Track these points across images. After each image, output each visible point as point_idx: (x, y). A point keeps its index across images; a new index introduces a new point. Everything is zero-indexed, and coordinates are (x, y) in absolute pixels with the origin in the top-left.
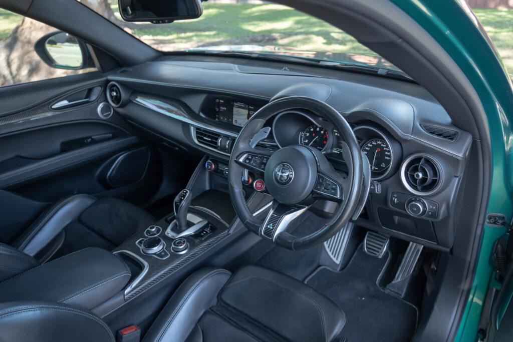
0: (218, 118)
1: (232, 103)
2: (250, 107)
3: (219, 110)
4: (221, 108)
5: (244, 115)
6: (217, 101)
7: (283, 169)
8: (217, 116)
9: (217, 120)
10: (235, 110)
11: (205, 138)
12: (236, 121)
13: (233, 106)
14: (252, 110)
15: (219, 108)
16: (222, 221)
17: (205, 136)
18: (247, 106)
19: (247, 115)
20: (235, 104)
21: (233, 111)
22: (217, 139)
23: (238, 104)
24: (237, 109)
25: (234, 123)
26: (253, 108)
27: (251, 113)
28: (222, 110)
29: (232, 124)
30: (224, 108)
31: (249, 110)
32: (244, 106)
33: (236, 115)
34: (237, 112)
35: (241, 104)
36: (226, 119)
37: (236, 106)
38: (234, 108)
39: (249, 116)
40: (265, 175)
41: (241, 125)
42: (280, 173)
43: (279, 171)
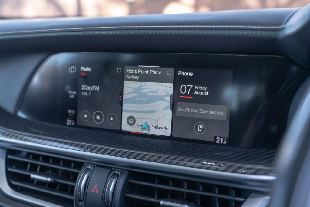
0: (75, 117)
1: (119, 70)
2: (180, 73)
3: (76, 97)
4: (84, 87)
5: (162, 98)
6: (72, 69)
8: (70, 111)
9: (69, 122)
10: (129, 88)
11: (33, 176)
12: (132, 121)
13: (121, 79)
14: (187, 80)
15: (77, 87)
17: (34, 169)
18: (170, 71)
19: (168, 99)
20: (128, 71)
21: (121, 93)
22: (74, 177)
23: (139, 71)
24: (137, 84)
25: (125, 127)
26: (191, 74)
27: (183, 91)
28: (86, 94)
29: (119, 129)
30: (93, 87)
31: (178, 81)
32: (160, 73)
33: (132, 101)
34: (135, 95)
35: (149, 69)
36: (98, 117)
37: (132, 77)
38: (125, 82)
39: (175, 99)
41: (149, 130)
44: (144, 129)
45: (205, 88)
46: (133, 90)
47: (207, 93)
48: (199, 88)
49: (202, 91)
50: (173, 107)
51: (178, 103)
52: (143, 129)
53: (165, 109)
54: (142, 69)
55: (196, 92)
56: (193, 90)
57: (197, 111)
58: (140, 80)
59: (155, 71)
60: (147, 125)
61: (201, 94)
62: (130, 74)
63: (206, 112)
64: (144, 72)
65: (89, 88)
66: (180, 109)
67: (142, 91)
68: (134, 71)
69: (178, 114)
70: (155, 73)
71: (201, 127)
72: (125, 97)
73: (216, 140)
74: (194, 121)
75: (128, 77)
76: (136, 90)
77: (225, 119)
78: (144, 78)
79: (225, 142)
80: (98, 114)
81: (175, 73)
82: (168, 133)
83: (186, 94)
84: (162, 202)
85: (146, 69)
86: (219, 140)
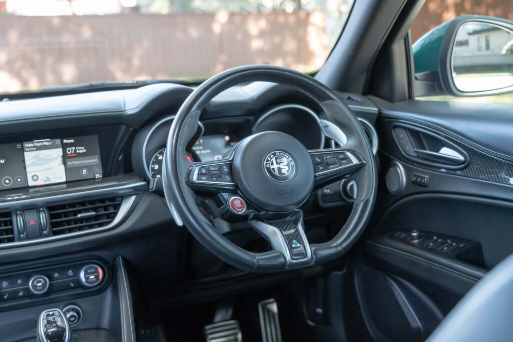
2: (65, 141)
5: (55, 159)
10: (29, 156)
12: (36, 178)
13: (23, 150)
14: (70, 145)
18: (58, 141)
19: (60, 158)
20: (26, 145)
21: (24, 161)
23: (35, 144)
24: (35, 153)
25: (31, 183)
26: (72, 141)
27: (69, 151)
29: (26, 185)
31: (64, 147)
32: (51, 143)
33: (33, 164)
34: (34, 160)
35: (43, 142)
36: (7, 181)
37: (31, 149)
38: (26, 153)
39: (65, 158)
40: (240, 187)
41: (50, 181)
42: (275, 166)
43: (272, 164)
45: (83, 148)
46: (32, 158)
47: (85, 151)
48: (79, 148)
49: (82, 150)
50: (64, 163)
51: (67, 160)
52: (45, 181)
53: (59, 165)
54: (37, 142)
55: (78, 151)
56: (75, 150)
57: (80, 162)
58: (37, 150)
59: (46, 142)
60: (48, 178)
61: (81, 151)
62: (28, 148)
63: (86, 162)
64: (39, 144)
66: (69, 163)
67: (40, 157)
68: (31, 145)
69: (68, 167)
70: (47, 144)
71: (85, 171)
72: (27, 163)
73: (95, 176)
74: (79, 168)
75: (27, 149)
76: (35, 157)
77: (98, 163)
78: (39, 148)
79: (101, 176)
80: (6, 179)
81: (62, 142)
82: (64, 180)
83: (71, 153)
84: (79, 216)
85: (40, 142)
86: (97, 176)
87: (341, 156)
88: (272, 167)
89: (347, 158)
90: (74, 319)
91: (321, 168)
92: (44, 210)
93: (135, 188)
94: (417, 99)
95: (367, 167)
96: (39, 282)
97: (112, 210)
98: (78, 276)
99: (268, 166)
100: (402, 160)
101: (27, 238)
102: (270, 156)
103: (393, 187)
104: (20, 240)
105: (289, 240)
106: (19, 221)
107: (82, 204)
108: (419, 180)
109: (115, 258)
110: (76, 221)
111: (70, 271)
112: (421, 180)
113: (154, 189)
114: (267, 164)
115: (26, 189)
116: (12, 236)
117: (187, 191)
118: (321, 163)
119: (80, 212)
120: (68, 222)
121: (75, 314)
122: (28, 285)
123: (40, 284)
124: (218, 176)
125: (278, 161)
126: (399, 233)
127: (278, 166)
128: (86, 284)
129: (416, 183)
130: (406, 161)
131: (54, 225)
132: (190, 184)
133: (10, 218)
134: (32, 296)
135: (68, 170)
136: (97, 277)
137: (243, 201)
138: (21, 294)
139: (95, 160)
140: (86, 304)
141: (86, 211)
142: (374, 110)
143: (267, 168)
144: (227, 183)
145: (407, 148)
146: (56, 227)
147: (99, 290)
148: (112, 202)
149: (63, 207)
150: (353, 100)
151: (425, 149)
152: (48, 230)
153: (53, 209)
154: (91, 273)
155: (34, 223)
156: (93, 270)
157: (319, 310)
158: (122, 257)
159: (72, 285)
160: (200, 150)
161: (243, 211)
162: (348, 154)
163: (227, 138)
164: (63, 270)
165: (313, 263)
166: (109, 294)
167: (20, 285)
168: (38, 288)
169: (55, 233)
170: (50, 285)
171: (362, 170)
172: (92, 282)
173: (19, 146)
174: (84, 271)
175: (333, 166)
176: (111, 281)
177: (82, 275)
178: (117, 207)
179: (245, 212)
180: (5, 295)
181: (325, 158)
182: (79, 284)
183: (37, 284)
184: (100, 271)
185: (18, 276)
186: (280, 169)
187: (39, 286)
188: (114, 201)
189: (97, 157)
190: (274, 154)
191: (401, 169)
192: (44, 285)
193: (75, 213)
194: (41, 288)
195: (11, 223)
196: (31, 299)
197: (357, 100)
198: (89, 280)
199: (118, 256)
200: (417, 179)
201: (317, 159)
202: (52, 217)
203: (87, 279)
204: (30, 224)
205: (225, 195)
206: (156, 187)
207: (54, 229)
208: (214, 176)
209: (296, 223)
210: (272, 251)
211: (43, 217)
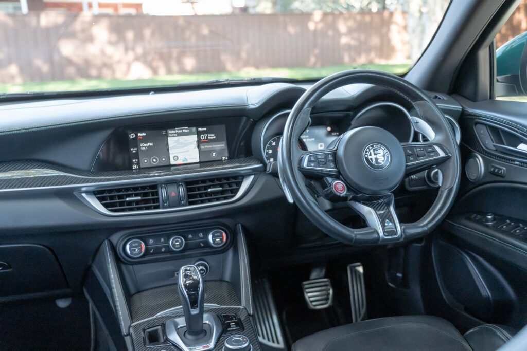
0: (138, 163)
2: (200, 129)
3: (137, 151)
4: (142, 145)
5: (192, 143)
6: (132, 136)
7: (374, 150)
8: (134, 161)
9: (135, 167)
10: (172, 141)
11: (128, 199)
12: (176, 158)
13: (167, 136)
14: (203, 132)
15: (137, 146)
16: (222, 307)
18: (194, 129)
19: (195, 143)
20: (170, 132)
21: (167, 145)
23: (177, 131)
24: (176, 138)
25: (173, 162)
26: (205, 129)
27: (202, 137)
28: (144, 148)
29: (168, 164)
30: (149, 144)
31: (199, 134)
32: (189, 131)
33: (175, 147)
34: (175, 144)
35: (182, 129)
36: (154, 160)
37: (173, 135)
38: (169, 138)
39: (199, 143)
40: (342, 172)
41: (187, 161)
42: (373, 157)
43: (370, 155)
44: (184, 161)
45: (213, 135)
46: (174, 142)
47: (214, 137)
48: (210, 135)
50: (198, 147)
51: (201, 144)
53: (195, 148)
54: (178, 130)
55: (209, 138)
56: (207, 137)
57: (211, 147)
58: (177, 136)
60: (186, 159)
61: (212, 138)
62: (171, 134)
63: (215, 146)
64: (179, 131)
65: (146, 145)
66: (202, 147)
67: (181, 141)
68: (173, 132)
69: (201, 150)
70: (186, 131)
71: (214, 154)
72: (170, 146)
73: (222, 158)
74: (211, 151)
75: (170, 135)
76: (176, 142)
77: (225, 148)
78: (179, 135)
79: (227, 158)
80: (154, 158)
81: (197, 129)
82: (198, 160)
83: (204, 139)
84: (209, 190)
85: (180, 130)
86: (224, 158)
87: (430, 149)
88: (370, 157)
89: (434, 151)
90: (203, 272)
91: (411, 159)
92: (182, 184)
93: (254, 170)
94: (498, 99)
95: (452, 159)
96: (177, 241)
97: (235, 187)
98: (207, 238)
99: (367, 156)
100: (481, 153)
101: (169, 207)
102: (369, 148)
103: (472, 176)
104: (164, 207)
105: (382, 219)
106: (163, 193)
107: (212, 181)
108: (496, 170)
109: (236, 225)
110: (207, 194)
111: (201, 234)
112: (498, 171)
113: (270, 171)
114: (366, 154)
115: (168, 167)
116: (158, 204)
117: (299, 175)
118: (412, 155)
119: (210, 187)
120: (201, 195)
121: (204, 268)
122: (169, 243)
123: (178, 243)
124: (324, 163)
125: (376, 152)
126: (475, 215)
127: (375, 156)
128: (213, 245)
129: (493, 173)
130: (486, 154)
131: (190, 197)
132: (301, 169)
133: (156, 190)
134: (172, 252)
135: (201, 153)
136: (222, 240)
137: (344, 185)
138: (163, 250)
139: (222, 145)
140: (212, 260)
141: (214, 186)
142: (458, 108)
143: (366, 158)
144: (331, 169)
145: (487, 143)
146: (192, 198)
147: (223, 250)
148: (235, 180)
149: (196, 182)
150: (439, 98)
151: (504, 144)
152: (185, 200)
153: (190, 184)
154: (217, 237)
155: (175, 195)
156: (219, 234)
157: (399, 275)
158: (241, 224)
159: (202, 245)
160: (306, 138)
161: (344, 193)
162: (436, 148)
163: (329, 129)
164: (195, 233)
165: (402, 240)
166: (230, 254)
167: (163, 243)
168: (177, 246)
169: (191, 203)
170: (186, 244)
171: (447, 162)
172: (218, 244)
173: (164, 132)
174: (212, 234)
175: (422, 158)
176: (232, 243)
177: (210, 237)
178: (239, 184)
179: (346, 194)
180: (151, 250)
181: (416, 151)
182: (207, 245)
183: (176, 243)
184: (224, 235)
185: (161, 236)
186: (376, 159)
187: (177, 245)
188: (237, 179)
189: (224, 142)
190: (372, 146)
191: (480, 160)
192: (181, 244)
193: (206, 188)
194: (178, 246)
195: (157, 193)
196: (170, 254)
197: (443, 99)
198: (216, 242)
199: (238, 223)
200: (494, 170)
201: (408, 151)
202: (189, 190)
203: (214, 240)
204: (172, 195)
205: (330, 179)
206: (272, 170)
207: (190, 200)
208: (321, 163)
209: (388, 204)
210: (367, 228)
211: (182, 190)
